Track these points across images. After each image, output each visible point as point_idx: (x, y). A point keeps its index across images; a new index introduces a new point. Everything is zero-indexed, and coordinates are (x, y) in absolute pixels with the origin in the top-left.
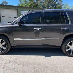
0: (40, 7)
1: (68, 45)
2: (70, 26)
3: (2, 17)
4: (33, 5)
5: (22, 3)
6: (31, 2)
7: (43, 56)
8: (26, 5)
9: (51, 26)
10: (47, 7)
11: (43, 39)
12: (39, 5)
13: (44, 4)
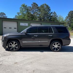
0: (37, 18)
1: (53, 45)
2: (54, 34)
3: (4, 28)
4: (30, 16)
5: (20, 14)
6: (28, 14)
7: (40, 52)
8: (23, 16)
9: (43, 34)
10: (43, 18)
11: (39, 42)
12: (36, 17)
13: (40, 15)
